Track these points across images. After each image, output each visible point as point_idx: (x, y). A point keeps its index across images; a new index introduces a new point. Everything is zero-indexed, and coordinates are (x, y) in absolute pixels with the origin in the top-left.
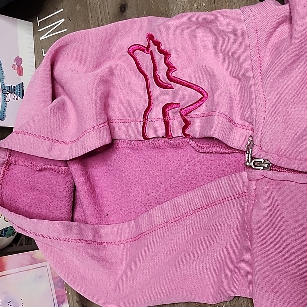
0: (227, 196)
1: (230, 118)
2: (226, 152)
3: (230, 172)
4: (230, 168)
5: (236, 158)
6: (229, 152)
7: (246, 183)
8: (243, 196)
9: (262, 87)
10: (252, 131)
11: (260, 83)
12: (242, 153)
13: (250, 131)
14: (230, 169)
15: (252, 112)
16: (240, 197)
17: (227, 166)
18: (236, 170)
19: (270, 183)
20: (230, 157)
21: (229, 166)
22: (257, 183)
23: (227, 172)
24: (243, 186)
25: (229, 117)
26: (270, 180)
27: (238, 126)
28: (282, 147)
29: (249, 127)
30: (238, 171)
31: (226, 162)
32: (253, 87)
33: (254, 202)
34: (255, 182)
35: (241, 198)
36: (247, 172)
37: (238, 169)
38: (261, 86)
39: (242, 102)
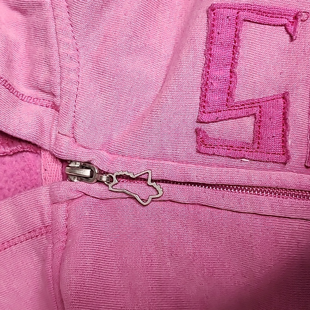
0: (10, 236)
1: (7, 83)
2: (4, 153)
3: (15, 190)
4: (15, 182)
5: (26, 162)
6: (11, 151)
7: (47, 209)
8: (42, 235)
9: (70, 22)
10: (52, 108)
11: (65, 15)
12: (37, 153)
13: (50, 109)
14: (15, 184)
15: (51, 71)
16: (37, 236)
17: (9, 180)
18: (26, 185)
19: (95, 205)
20: (12, 162)
21: (12, 179)
22: (69, 207)
23: (9, 190)
24: (42, 214)
25: (6, 81)
26: (95, 199)
27: (25, 99)
28: (115, 136)
29: (47, 102)
30: (29, 187)
31: (5, 171)
32: (51, 23)
33: (66, 244)
34: (65, 205)
35: (39, 238)
36: (48, 187)
37: (29, 184)
38: (67, 21)
39: (30, 55)
